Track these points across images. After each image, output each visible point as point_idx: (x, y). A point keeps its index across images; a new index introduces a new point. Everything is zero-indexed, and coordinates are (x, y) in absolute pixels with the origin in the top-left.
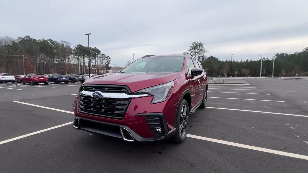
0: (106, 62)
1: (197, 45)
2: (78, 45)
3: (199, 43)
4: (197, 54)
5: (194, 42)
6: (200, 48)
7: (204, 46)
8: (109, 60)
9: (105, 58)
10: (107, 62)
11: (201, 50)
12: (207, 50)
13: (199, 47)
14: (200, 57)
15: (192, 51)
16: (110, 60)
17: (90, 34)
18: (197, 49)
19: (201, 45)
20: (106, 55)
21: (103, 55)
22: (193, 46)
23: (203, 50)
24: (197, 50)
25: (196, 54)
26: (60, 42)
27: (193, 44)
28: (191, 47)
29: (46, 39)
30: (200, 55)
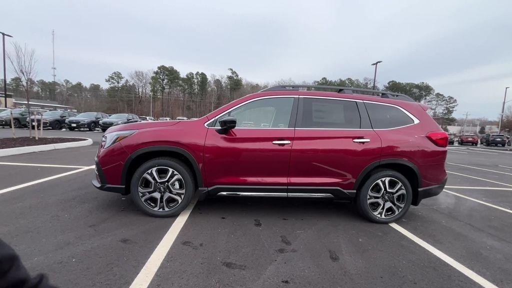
0: (443, 108)
2: (390, 82)
8: (451, 105)
9: (444, 101)
10: (447, 108)
16: (454, 104)
17: (379, 62)
20: (446, 95)
21: (438, 95)
26: (362, 81)
29: (343, 79)
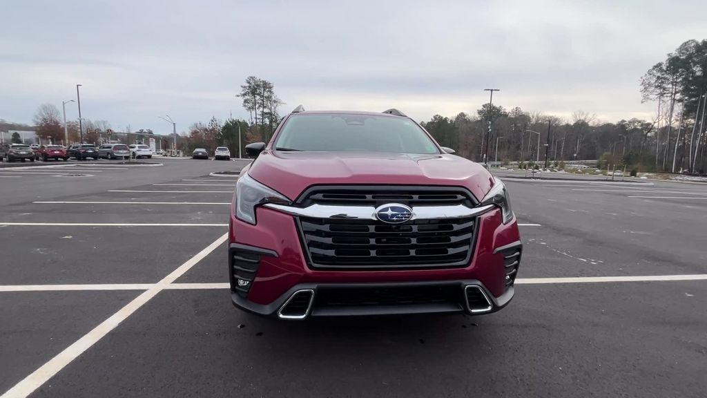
1: (258, 86)
3: (263, 82)
4: (260, 106)
5: (252, 77)
6: (266, 94)
7: (273, 90)
11: (269, 98)
12: (283, 101)
13: (262, 89)
14: (266, 113)
15: (247, 97)
18: (258, 94)
19: (266, 86)
22: (250, 87)
23: (273, 98)
24: (258, 97)
25: (257, 106)
27: (249, 83)
28: (245, 87)
30: (266, 110)
